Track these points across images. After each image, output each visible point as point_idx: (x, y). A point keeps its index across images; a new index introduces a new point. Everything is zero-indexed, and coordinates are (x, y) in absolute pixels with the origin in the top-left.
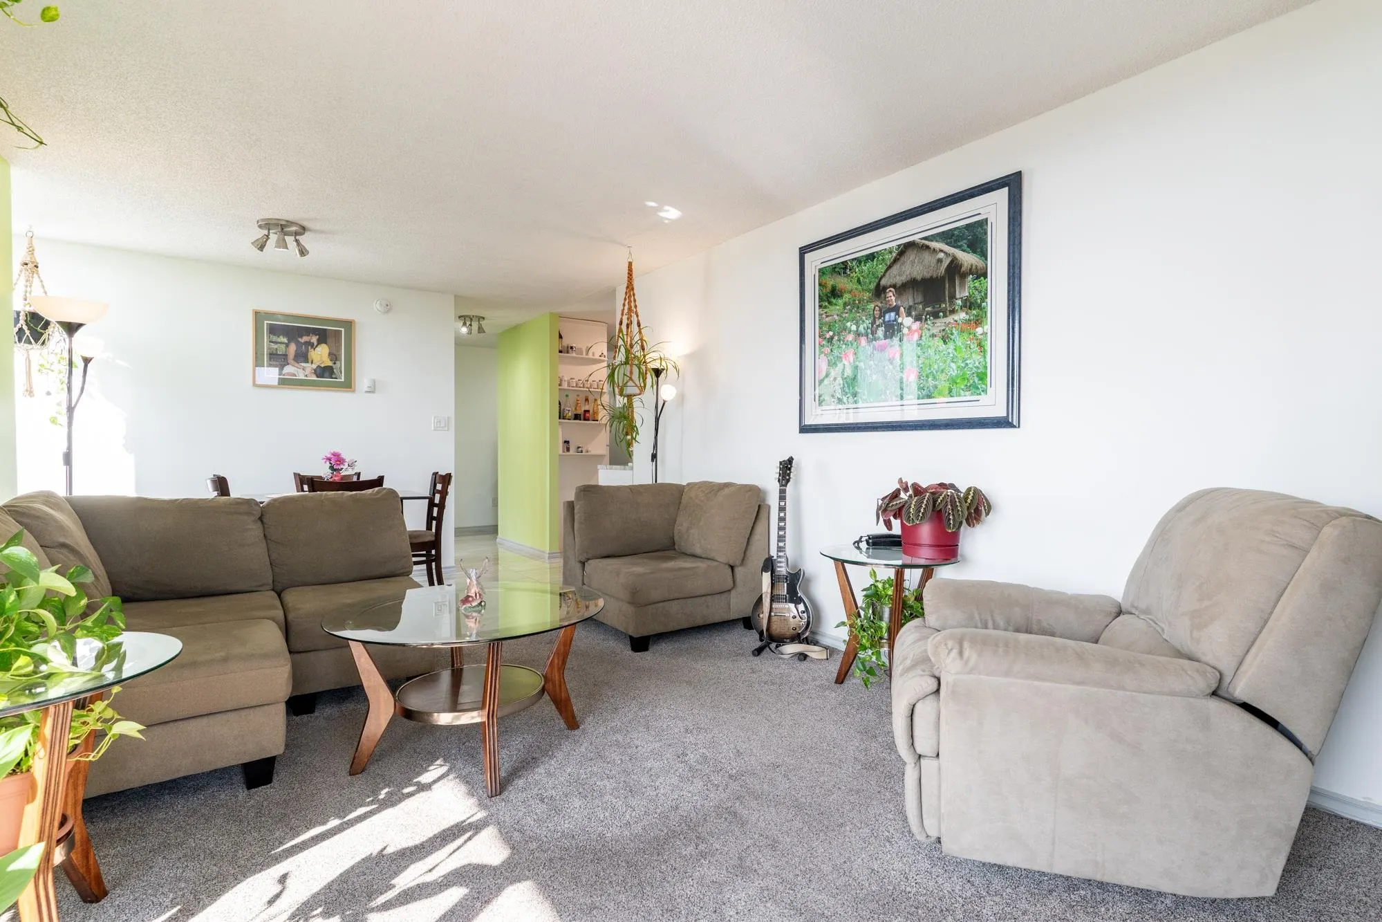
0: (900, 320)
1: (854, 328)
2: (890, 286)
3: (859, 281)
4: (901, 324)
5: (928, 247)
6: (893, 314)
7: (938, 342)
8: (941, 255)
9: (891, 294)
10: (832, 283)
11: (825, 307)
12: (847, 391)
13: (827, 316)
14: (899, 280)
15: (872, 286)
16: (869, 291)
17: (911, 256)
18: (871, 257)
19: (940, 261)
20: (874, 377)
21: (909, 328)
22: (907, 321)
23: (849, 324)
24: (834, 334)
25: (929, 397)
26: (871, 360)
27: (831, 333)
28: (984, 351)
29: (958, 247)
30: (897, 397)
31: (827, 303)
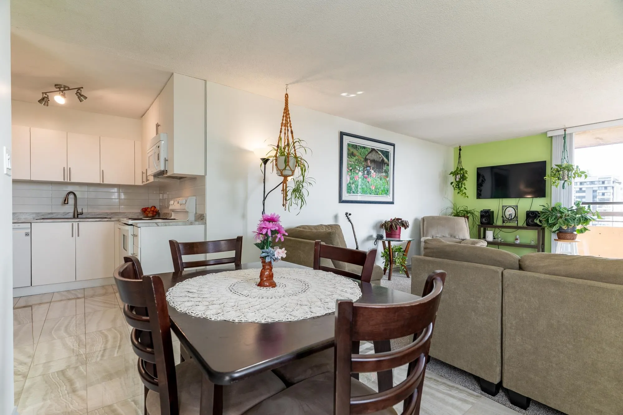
0: (371, 170)
1: (358, 168)
2: (369, 159)
3: (360, 153)
4: (371, 172)
5: (378, 152)
6: (369, 168)
7: (379, 179)
8: (380, 156)
9: (369, 162)
10: (352, 150)
11: (349, 158)
12: (356, 189)
13: (350, 162)
14: (371, 159)
15: (364, 157)
16: (363, 158)
17: (374, 153)
18: (364, 148)
19: (380, 157)
20: (364, 186)
21: (373, 174)
22: (372, 171)
23: (357, 167)
24: (352, 169)
25: (377, 195)
26: (363, 181)
27: (351, 168)
28: (388, 185)
29: (384, 156)
30: (370, 193)
31: (350, 157)
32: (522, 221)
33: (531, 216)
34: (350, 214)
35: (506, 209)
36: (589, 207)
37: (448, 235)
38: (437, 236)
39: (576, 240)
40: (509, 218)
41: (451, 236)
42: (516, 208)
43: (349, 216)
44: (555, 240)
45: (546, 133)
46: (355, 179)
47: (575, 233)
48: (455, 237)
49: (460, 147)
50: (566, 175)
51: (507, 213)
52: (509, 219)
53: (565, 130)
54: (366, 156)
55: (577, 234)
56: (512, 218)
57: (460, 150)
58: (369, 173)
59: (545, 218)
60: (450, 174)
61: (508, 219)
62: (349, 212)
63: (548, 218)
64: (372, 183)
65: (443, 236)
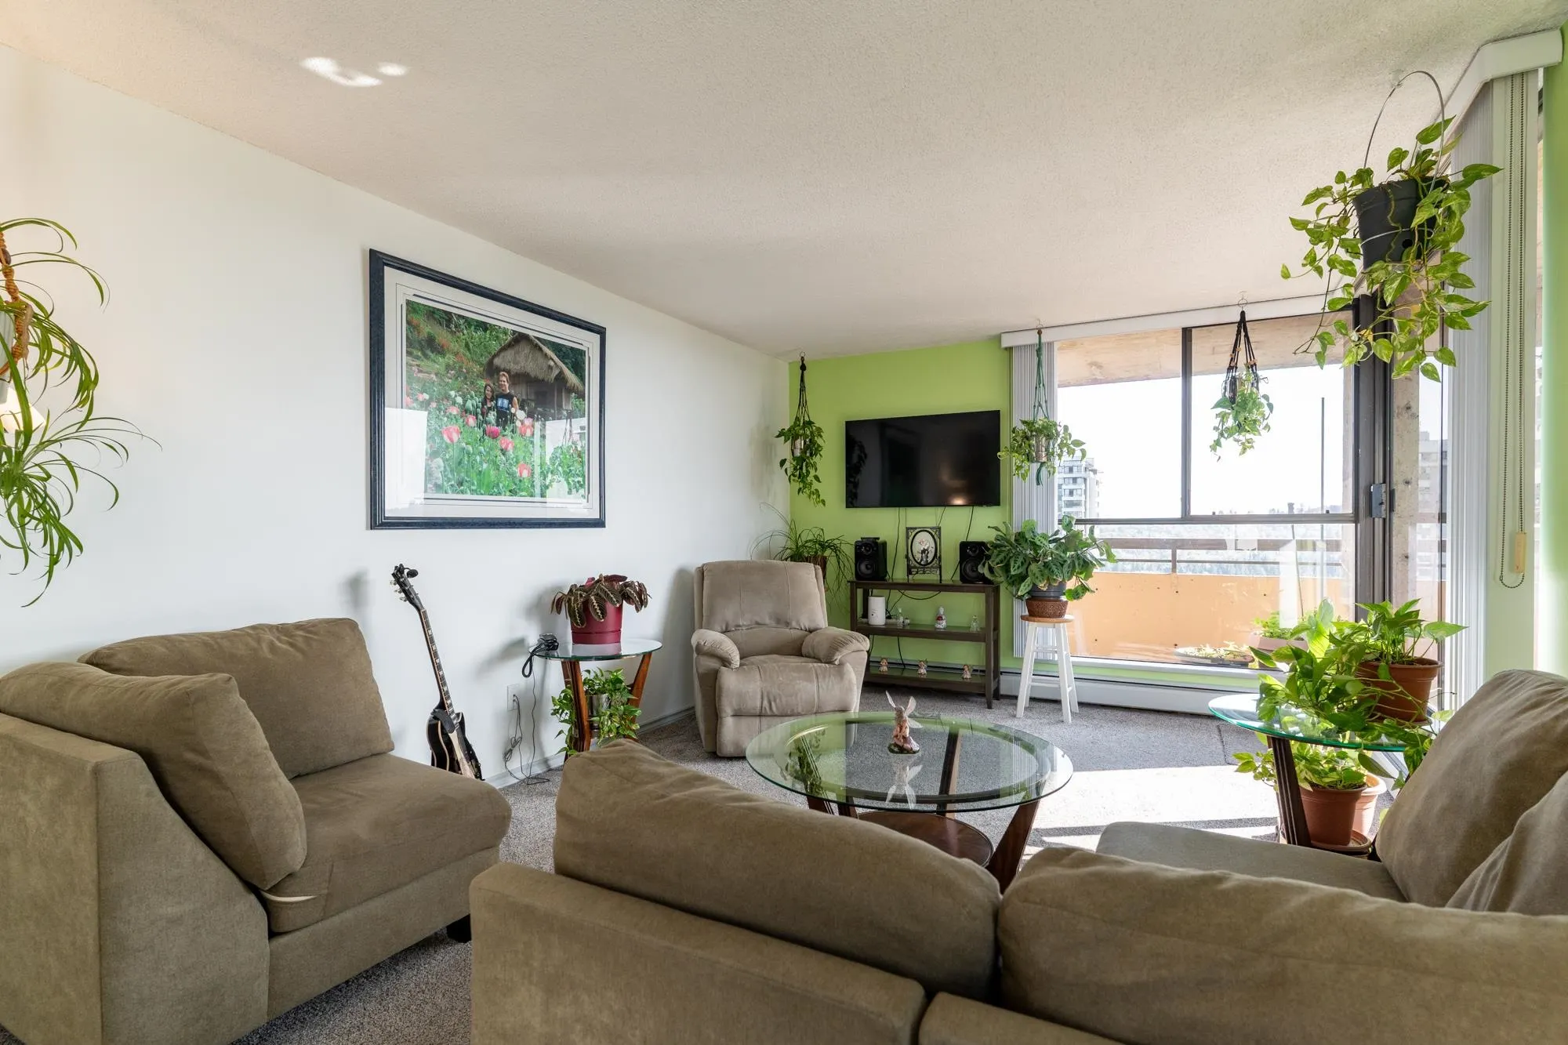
0: (513, 410)
1: (459, 400)
2: (504, 371)
3: (467, 345)
4: (515, 415)
5: (540, 349)
6: (506, 402)
8: (552, 363)
9: (504, 379)
10: (425, 329)
11: (418, 358)
12: (450, 476)
13: (420, 371)
14: (515, 368)
15: (484, 360)
16: (481, 364)
17: (525, 349)
18: (484, 326)
19: (550, 367)
20: (485, 466)
21: (522, 422)
22: (521, 415)
23: (453, 393)
24: (431, 398)
26: (480, 445)
27: (426, 396)
28: (582, 462)
29: (564, 363)
30: (510, 491)
31: (419, 354)
32: (950, 571)
33: (972, 552)
34: (413, 574)
35: (914, 537)
36: (1092, 531)
37: (770, 618)
38: (741, 624)
39: (1067, 616)
40: (921, 561)
41: (778, 621)
42: (936, 533)
43: (411, 580)
44: (1023, 618)
45: (998, 338)
46: (445, 437)
47: (1064, 598)
48: (787, 624)
49: (803, 361)
50: (1044, 449)
51: (918, 548)
52: (922, 563)
53: (1040, 333)
54: (495, 356)
55: (1066, 602)
56: (929, 560)
57: (803, 368)
58: (505, 418)
59: (1002, 562)
60: (778, 437)
61: (919, 563)
62: (409, 565)
63: (1009, 561)
64: (521, 454)
65: (757, 623)
